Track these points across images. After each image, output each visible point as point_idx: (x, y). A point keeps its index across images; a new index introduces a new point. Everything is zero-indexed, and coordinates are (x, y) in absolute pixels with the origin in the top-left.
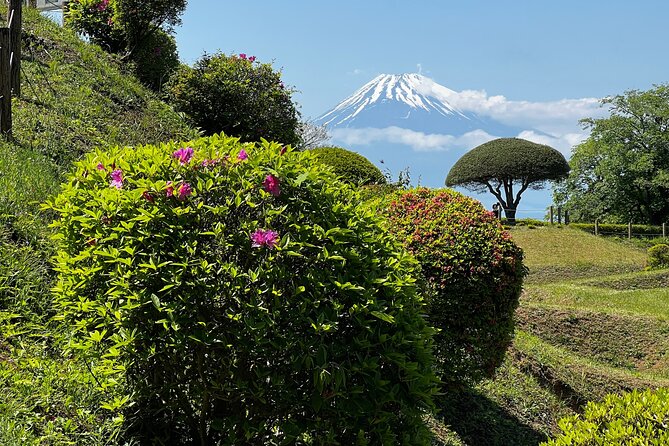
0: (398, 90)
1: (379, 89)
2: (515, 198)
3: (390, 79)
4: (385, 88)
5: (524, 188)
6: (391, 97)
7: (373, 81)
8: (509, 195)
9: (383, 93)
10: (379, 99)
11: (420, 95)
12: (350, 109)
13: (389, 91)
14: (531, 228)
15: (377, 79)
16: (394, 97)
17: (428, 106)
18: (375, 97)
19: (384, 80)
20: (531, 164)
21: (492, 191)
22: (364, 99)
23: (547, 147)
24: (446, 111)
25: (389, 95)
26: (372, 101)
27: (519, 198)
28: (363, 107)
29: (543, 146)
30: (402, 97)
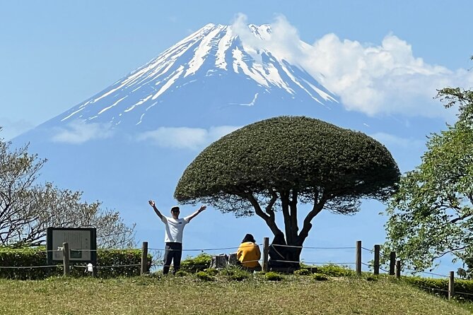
0: (237, 53)
1: (202, 51)
2: (301, 226)
3: (222, 34)
4: (214, 50)
5: (317, 209)
6: (224, 66)
7: (192, 37)
8: (291, 220)
9: (211, 58)
10: (203, 69)
11: (277, 65)
12: (149, 86)
13: (221, 54)
14: (318, 279)
15: (200, 32)
16: (230, 66)
17: (291, 84)
18: (196, 64)
19: (213, 34)
20: (329, 164)
21: (259, 212)
22: (174, 68)
23: (361, 136)
24: (324, 95)
25: (221, 62)
26: (189, 72)
27: (308, 226)
28: (171, 82)
29: (352, 134)
30: (244, 66)
